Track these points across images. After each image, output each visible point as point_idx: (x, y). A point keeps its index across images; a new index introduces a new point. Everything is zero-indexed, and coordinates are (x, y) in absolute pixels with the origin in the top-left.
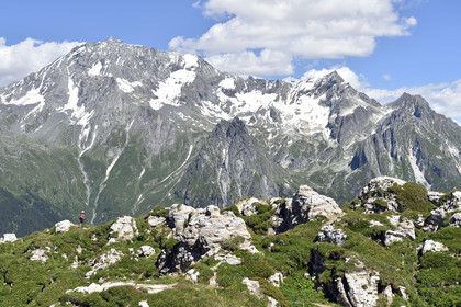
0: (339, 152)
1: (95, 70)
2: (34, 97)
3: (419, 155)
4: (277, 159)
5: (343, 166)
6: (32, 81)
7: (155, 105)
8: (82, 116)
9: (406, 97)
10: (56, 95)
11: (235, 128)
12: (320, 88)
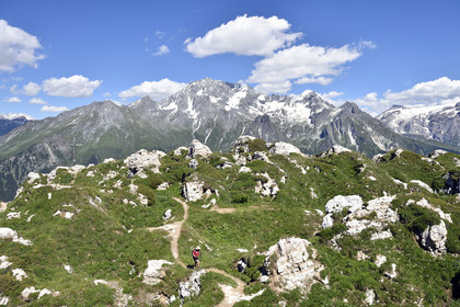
0: (315, 131)
1: (200, 93)
2: (173, 106)
3: (353, 132)
4: (284, 134)
5: (317, 137)
6: (172, 98)
7: (227, 108)
8: (194, 114)
9: (347, 104)
10: (183, 105)
11: (265, 119)
12: (306, 99)
